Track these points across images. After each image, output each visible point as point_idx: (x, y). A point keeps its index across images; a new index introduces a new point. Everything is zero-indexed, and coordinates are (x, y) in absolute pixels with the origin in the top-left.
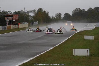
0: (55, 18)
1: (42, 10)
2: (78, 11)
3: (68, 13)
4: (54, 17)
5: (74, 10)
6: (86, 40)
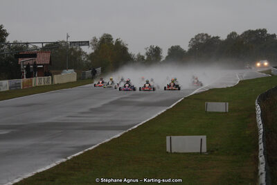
0: (146, 57)
1: (112, 39)
2: (202, 40)
3: (178, 47)
4: (143, 57)
5: (192, 39)
6: (210, 113)
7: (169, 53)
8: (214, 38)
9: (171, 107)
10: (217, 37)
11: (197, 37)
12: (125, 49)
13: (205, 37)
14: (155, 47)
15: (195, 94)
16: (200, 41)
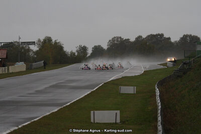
0: (76, 54)
1: (51, 40)
2: (117, 41)
3: (99, 46)
4: (74, 53)
5: (110, 40)
6: (123, 94)
7: (92, 51)
8: (126, 39)
9: (95, 89)
10: (128, 39)
11: (113, 39)
12: (61, 48)
13: (119, 40)
14: (83, 46)
15: (112, 80)
16: (116, 42)
